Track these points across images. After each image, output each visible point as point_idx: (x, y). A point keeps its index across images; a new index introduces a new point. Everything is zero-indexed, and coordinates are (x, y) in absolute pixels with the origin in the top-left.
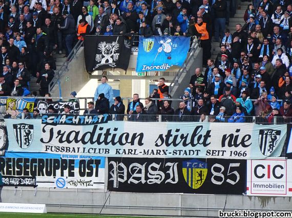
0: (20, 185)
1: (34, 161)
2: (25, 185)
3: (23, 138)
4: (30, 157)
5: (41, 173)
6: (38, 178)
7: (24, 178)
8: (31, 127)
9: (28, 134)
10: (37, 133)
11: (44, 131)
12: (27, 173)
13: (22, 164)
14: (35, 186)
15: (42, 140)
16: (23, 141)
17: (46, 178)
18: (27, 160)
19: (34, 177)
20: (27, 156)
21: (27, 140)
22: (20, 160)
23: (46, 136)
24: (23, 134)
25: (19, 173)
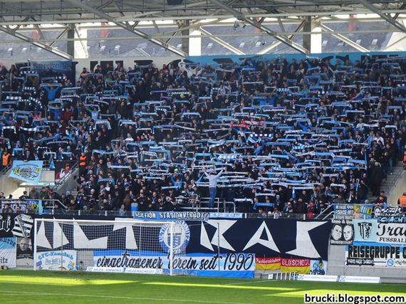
0: (362, 264)
1: (372, 247)
2: (366, 264)
3: (365, 232)
4: (370, 245)
5: (377, 256)
6: (375, 259)
7: (365, 259)
8: (370, 224)
9: (368, 230)
10: (374, 229)
11: (379, 227)
12: (367, 256)
13: (364, 250)
14: (373, 265)
15: (377, 234)
16: (365, 234)
17: (380, 259)
18: (367, 247)
19: (372, 259)
20: (367, 245)
21: (368, 233)
22: (363, 247)
23: (380, 231)
24: (365, 229)
25: (362, 256)
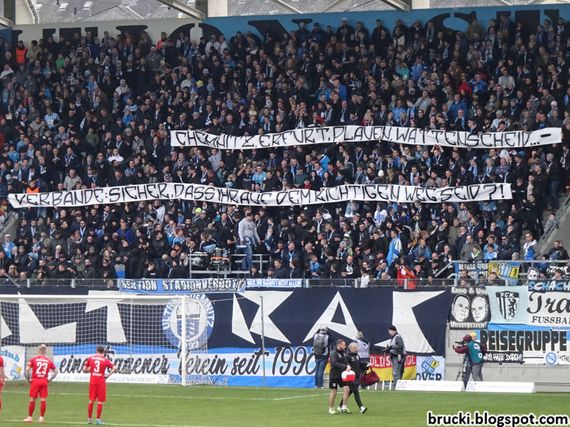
0: (504, 361)
1: (520, 333)
2: (510, 361)
3: (507, 308)
4: (516, 329)
5: (529, 347)
6: (526, 353)
7: (509, 353)
8: (516, 295)
9: (513, 304)
10: (523, 303)
11: (531, 299)
12: (512, 348)
13: (507, 337)
14: (522, 363)
15: (529, 310)
16: (508, 312)
17: (534, 353)
18: (512, 333)
19: (520, 352)
20: (512, 328)
21: (512, 310)
23: (534, 306)
24: (508, 303)
